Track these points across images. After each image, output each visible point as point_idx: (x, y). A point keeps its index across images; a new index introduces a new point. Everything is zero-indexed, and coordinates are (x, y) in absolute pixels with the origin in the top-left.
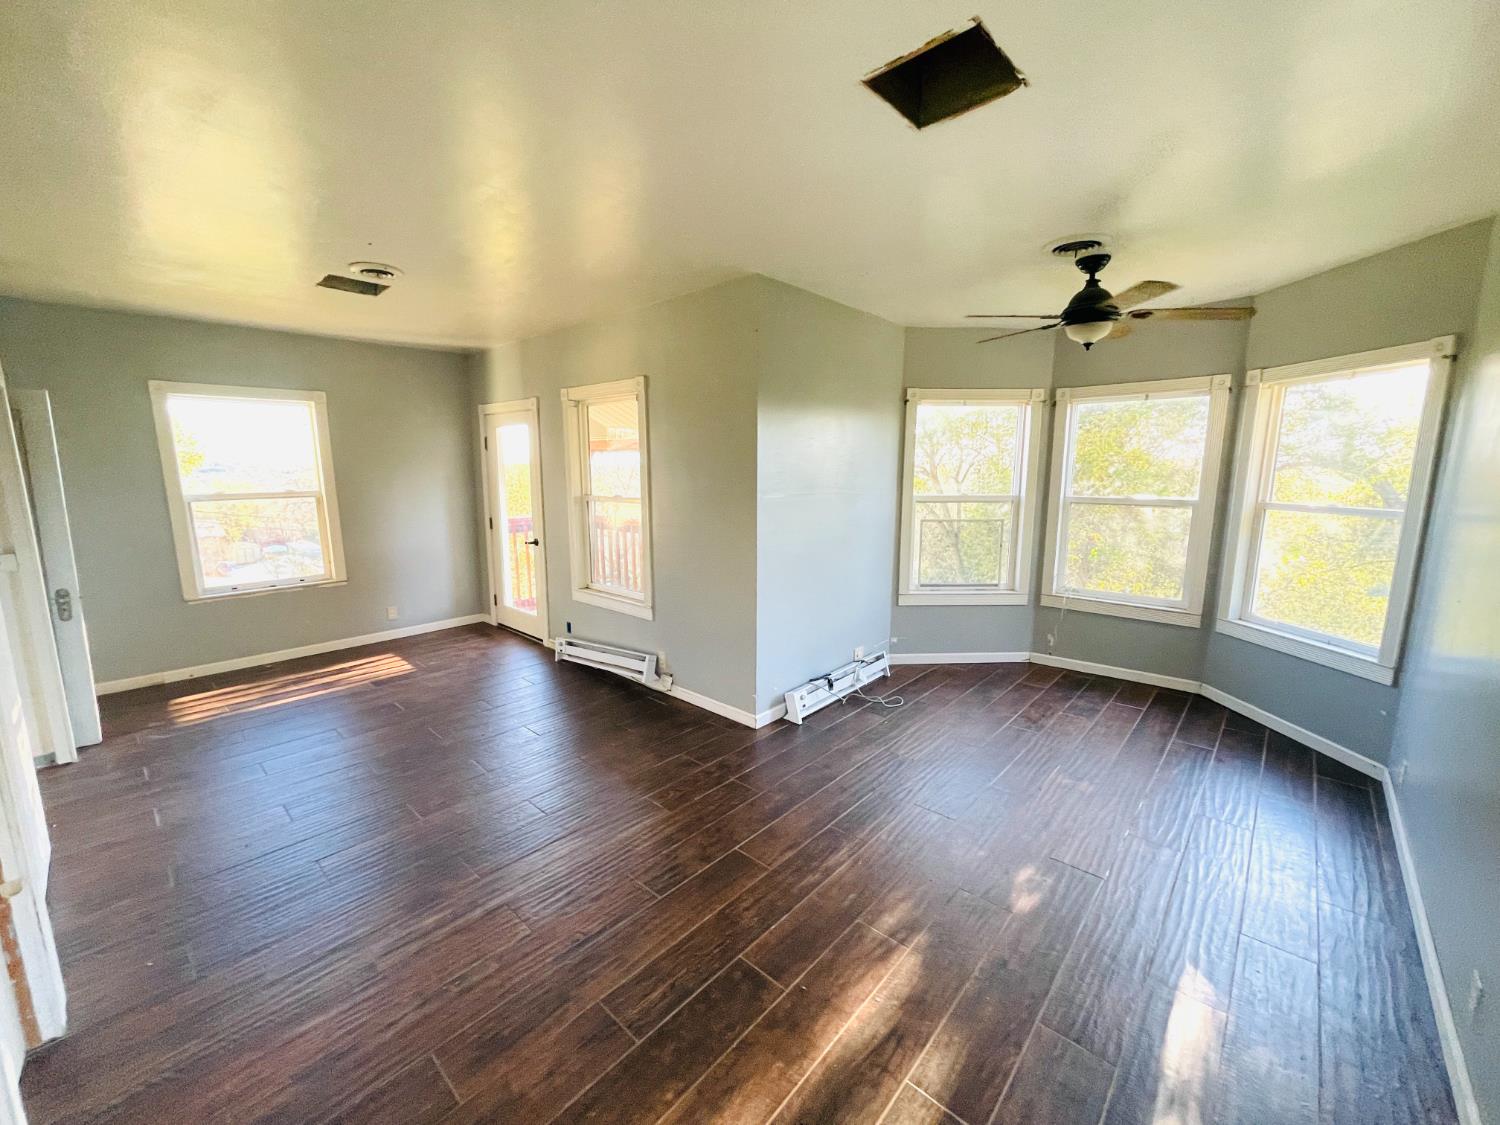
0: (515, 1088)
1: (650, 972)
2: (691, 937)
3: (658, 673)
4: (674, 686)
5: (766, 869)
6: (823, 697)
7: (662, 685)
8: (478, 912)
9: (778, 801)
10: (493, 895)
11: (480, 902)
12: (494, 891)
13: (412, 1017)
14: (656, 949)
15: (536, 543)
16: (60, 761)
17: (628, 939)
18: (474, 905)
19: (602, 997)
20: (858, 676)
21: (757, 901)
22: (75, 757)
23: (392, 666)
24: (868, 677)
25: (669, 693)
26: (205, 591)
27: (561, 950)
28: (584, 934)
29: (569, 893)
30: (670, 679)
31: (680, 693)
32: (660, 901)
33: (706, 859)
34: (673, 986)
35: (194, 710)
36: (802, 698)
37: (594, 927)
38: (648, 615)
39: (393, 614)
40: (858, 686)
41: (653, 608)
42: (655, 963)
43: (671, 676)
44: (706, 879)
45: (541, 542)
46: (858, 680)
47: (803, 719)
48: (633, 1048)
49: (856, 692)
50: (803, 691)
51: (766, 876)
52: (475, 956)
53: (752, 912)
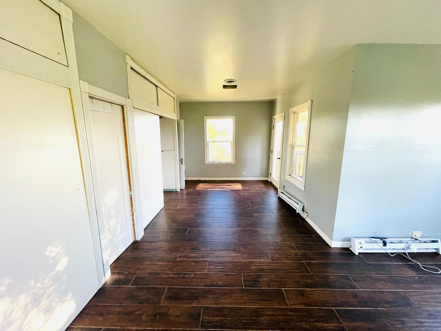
0: (170, 312)
1: (221, 310)
2: (241, 309)
3: (303, 210)
4: (307, 217)
5: (287, 305)
6: (377, 248)
7: (304, 215)
8: (202, 259)
9: (317, 281)
10: (208, 257)
11: (205, 257)
12: (208, 256)
13: (171, 275)
14: (229, 303)
15: (280, 158)
16: (177, 191)
17: (225, 294)
18: (203, 257)
19: (204, 306)
20: (409, 245)
21: (273, 315)
22: (179, 191)
23: (239, 187)
24: (418, 249)
25: (305, 219)
26: (209, 162)
27: (208, 283)
28: (216, 283)
29: (223, 268)
30: (307, 214)
31: (309, 220)
32: (243, 289)
33: (269, 285)
34: (222, 321)
35: (201, 187)
36: (360, 243)
37: (220, 283)
38: (303, 189)
39: (244, 173)
40: (407, 251)
41: (305, 186)
42: (224, 308)
43: (307, 213)
44: (263, 292)
45: (281, 158)
46: (408, 248)
47: (359, 253)
48: (197, 329)
49: (405, 254)
50: (363, 241)
51: (285, 308)
52: (192, 270)
53: (268, 318)
